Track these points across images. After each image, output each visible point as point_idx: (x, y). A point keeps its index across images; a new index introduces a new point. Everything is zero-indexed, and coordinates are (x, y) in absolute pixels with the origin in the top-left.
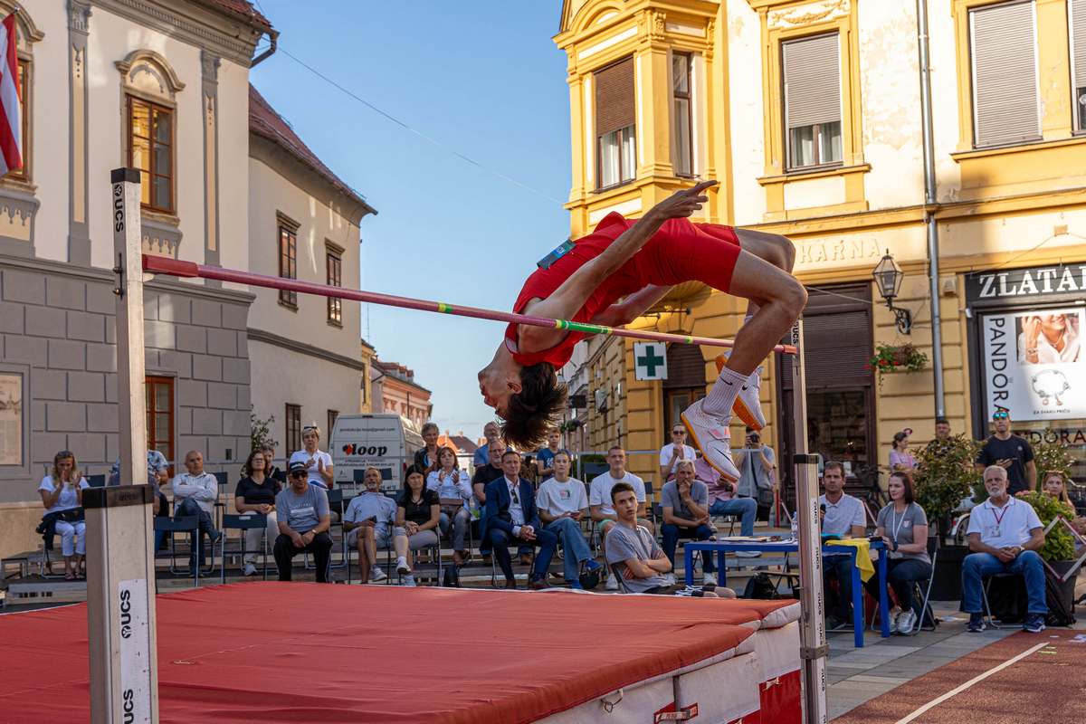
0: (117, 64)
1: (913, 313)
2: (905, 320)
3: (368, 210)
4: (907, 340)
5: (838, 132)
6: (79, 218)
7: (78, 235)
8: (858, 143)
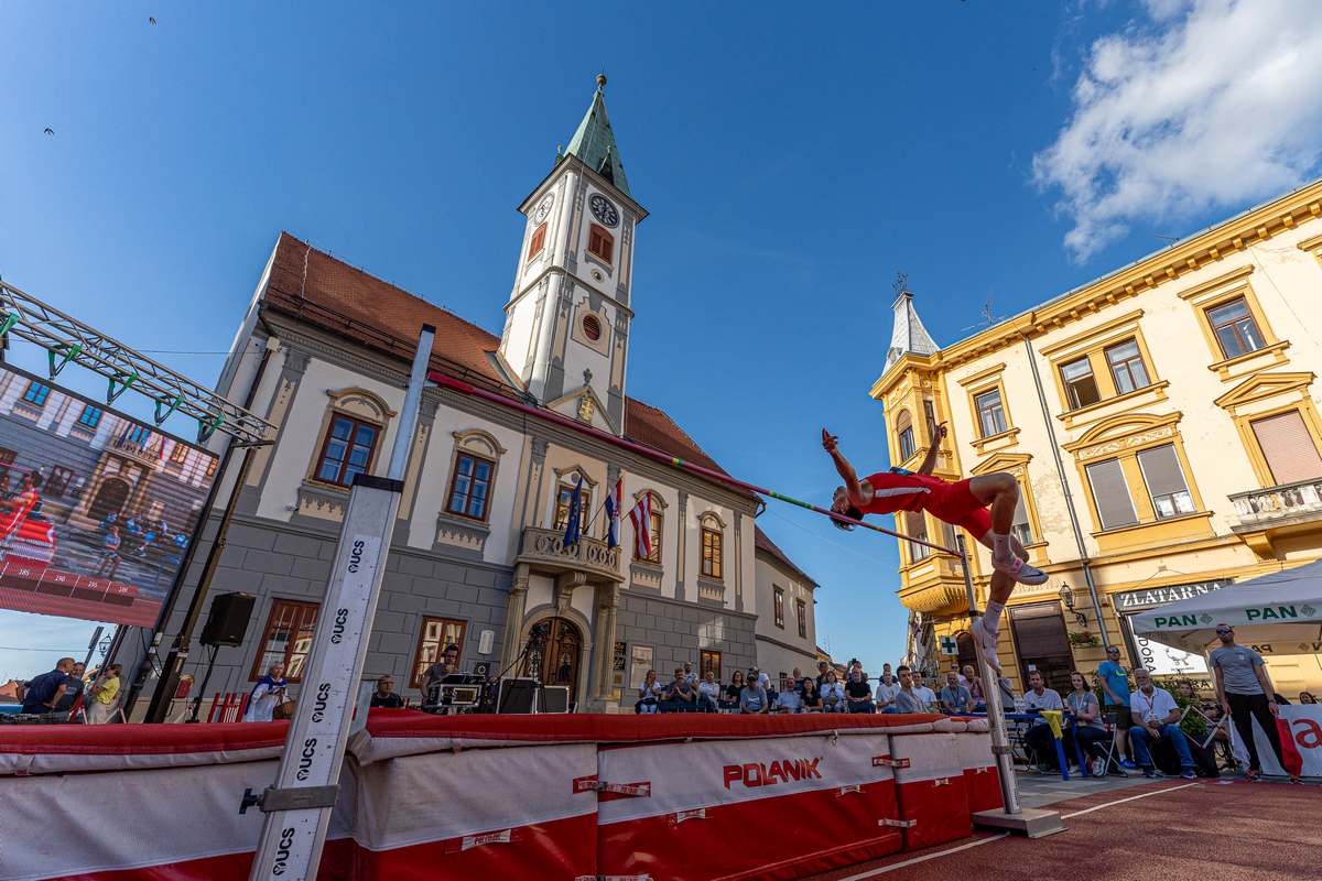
0: (698, 517)
1: (1087, 616)
2: (1083, 619)
3: (816, 585)
4: (1085, 630)
5: (1028, 529)
6: (681, 580)
7: (680, 587)
8: (1039, 532)
